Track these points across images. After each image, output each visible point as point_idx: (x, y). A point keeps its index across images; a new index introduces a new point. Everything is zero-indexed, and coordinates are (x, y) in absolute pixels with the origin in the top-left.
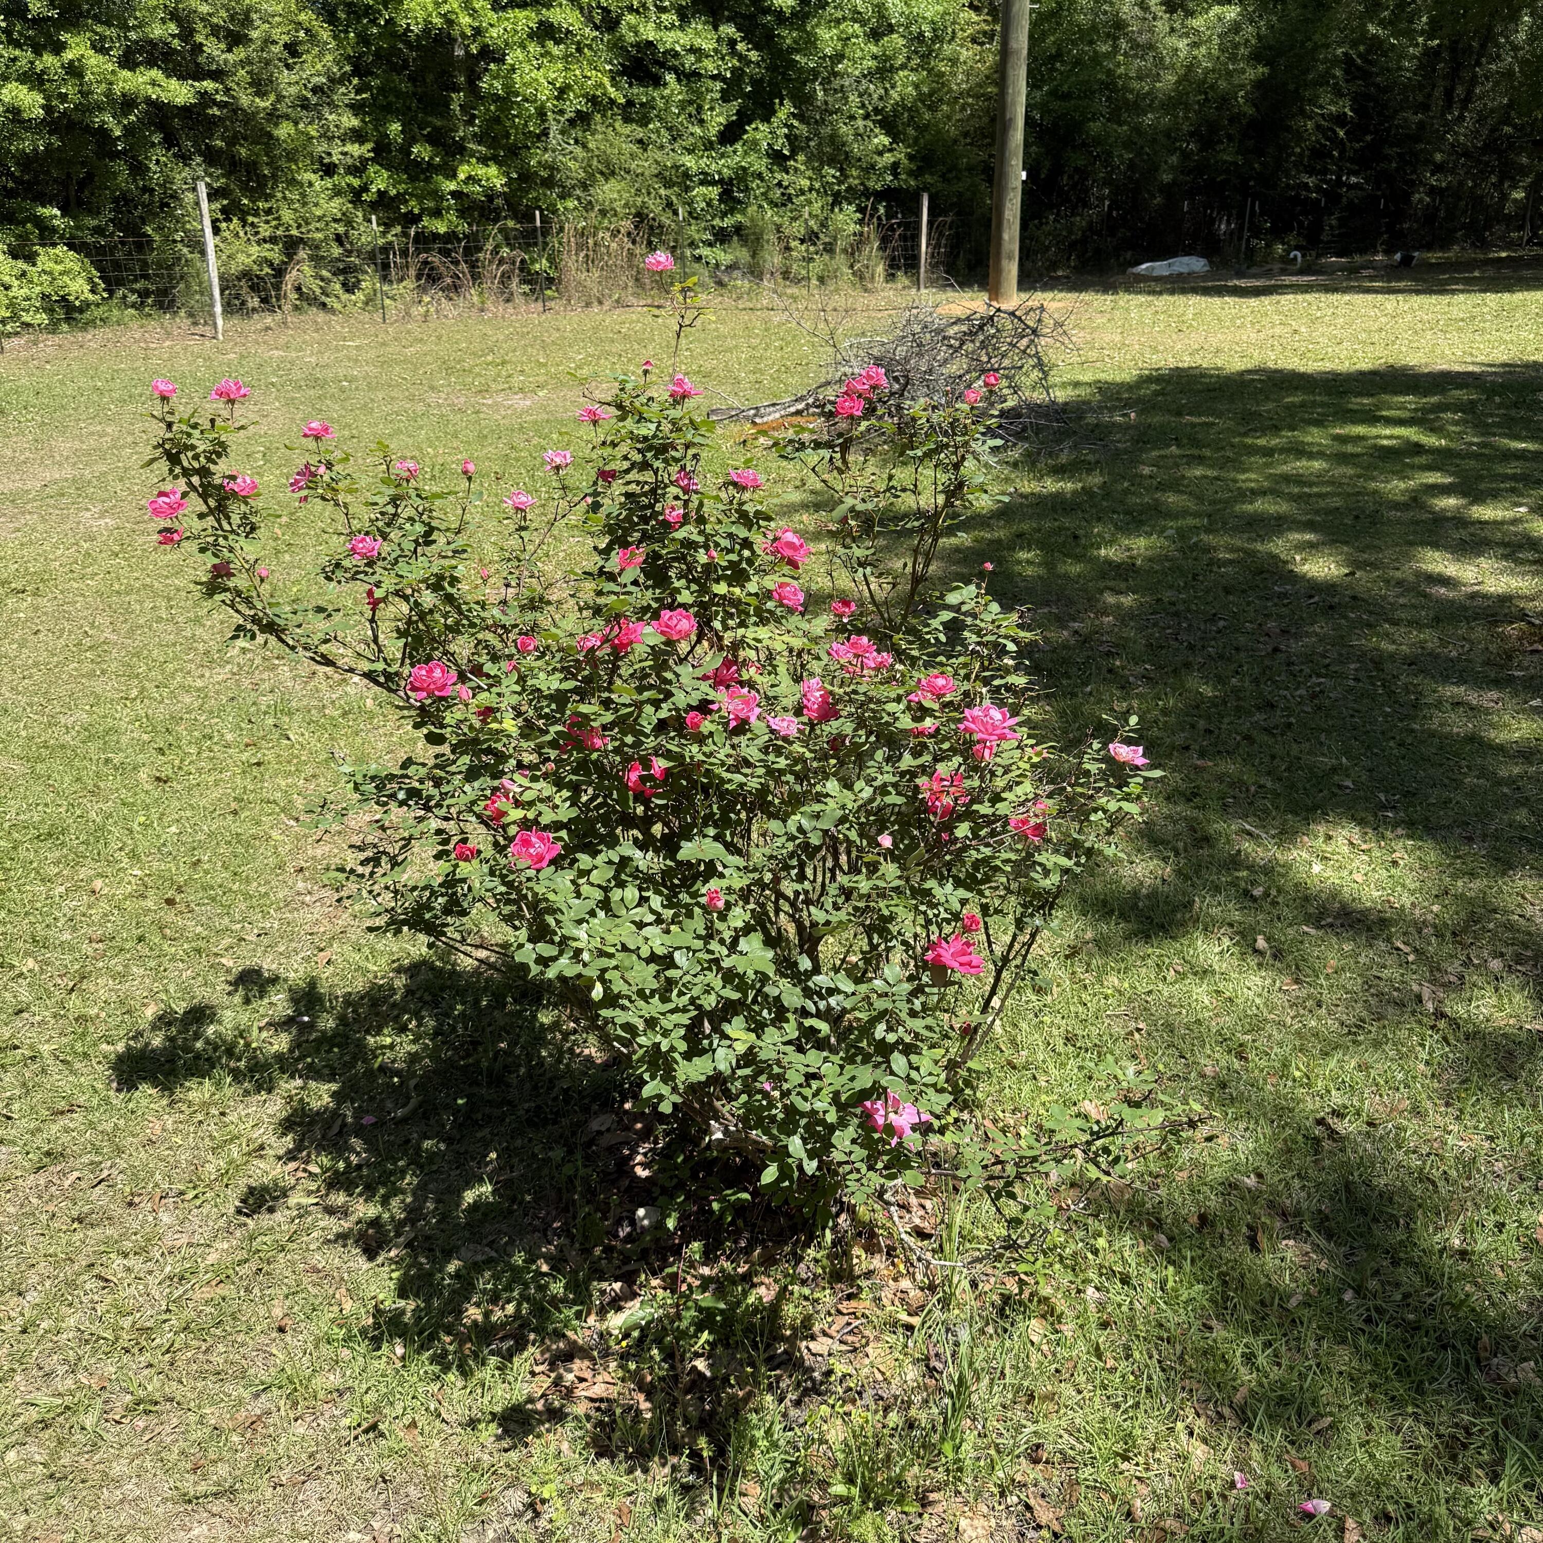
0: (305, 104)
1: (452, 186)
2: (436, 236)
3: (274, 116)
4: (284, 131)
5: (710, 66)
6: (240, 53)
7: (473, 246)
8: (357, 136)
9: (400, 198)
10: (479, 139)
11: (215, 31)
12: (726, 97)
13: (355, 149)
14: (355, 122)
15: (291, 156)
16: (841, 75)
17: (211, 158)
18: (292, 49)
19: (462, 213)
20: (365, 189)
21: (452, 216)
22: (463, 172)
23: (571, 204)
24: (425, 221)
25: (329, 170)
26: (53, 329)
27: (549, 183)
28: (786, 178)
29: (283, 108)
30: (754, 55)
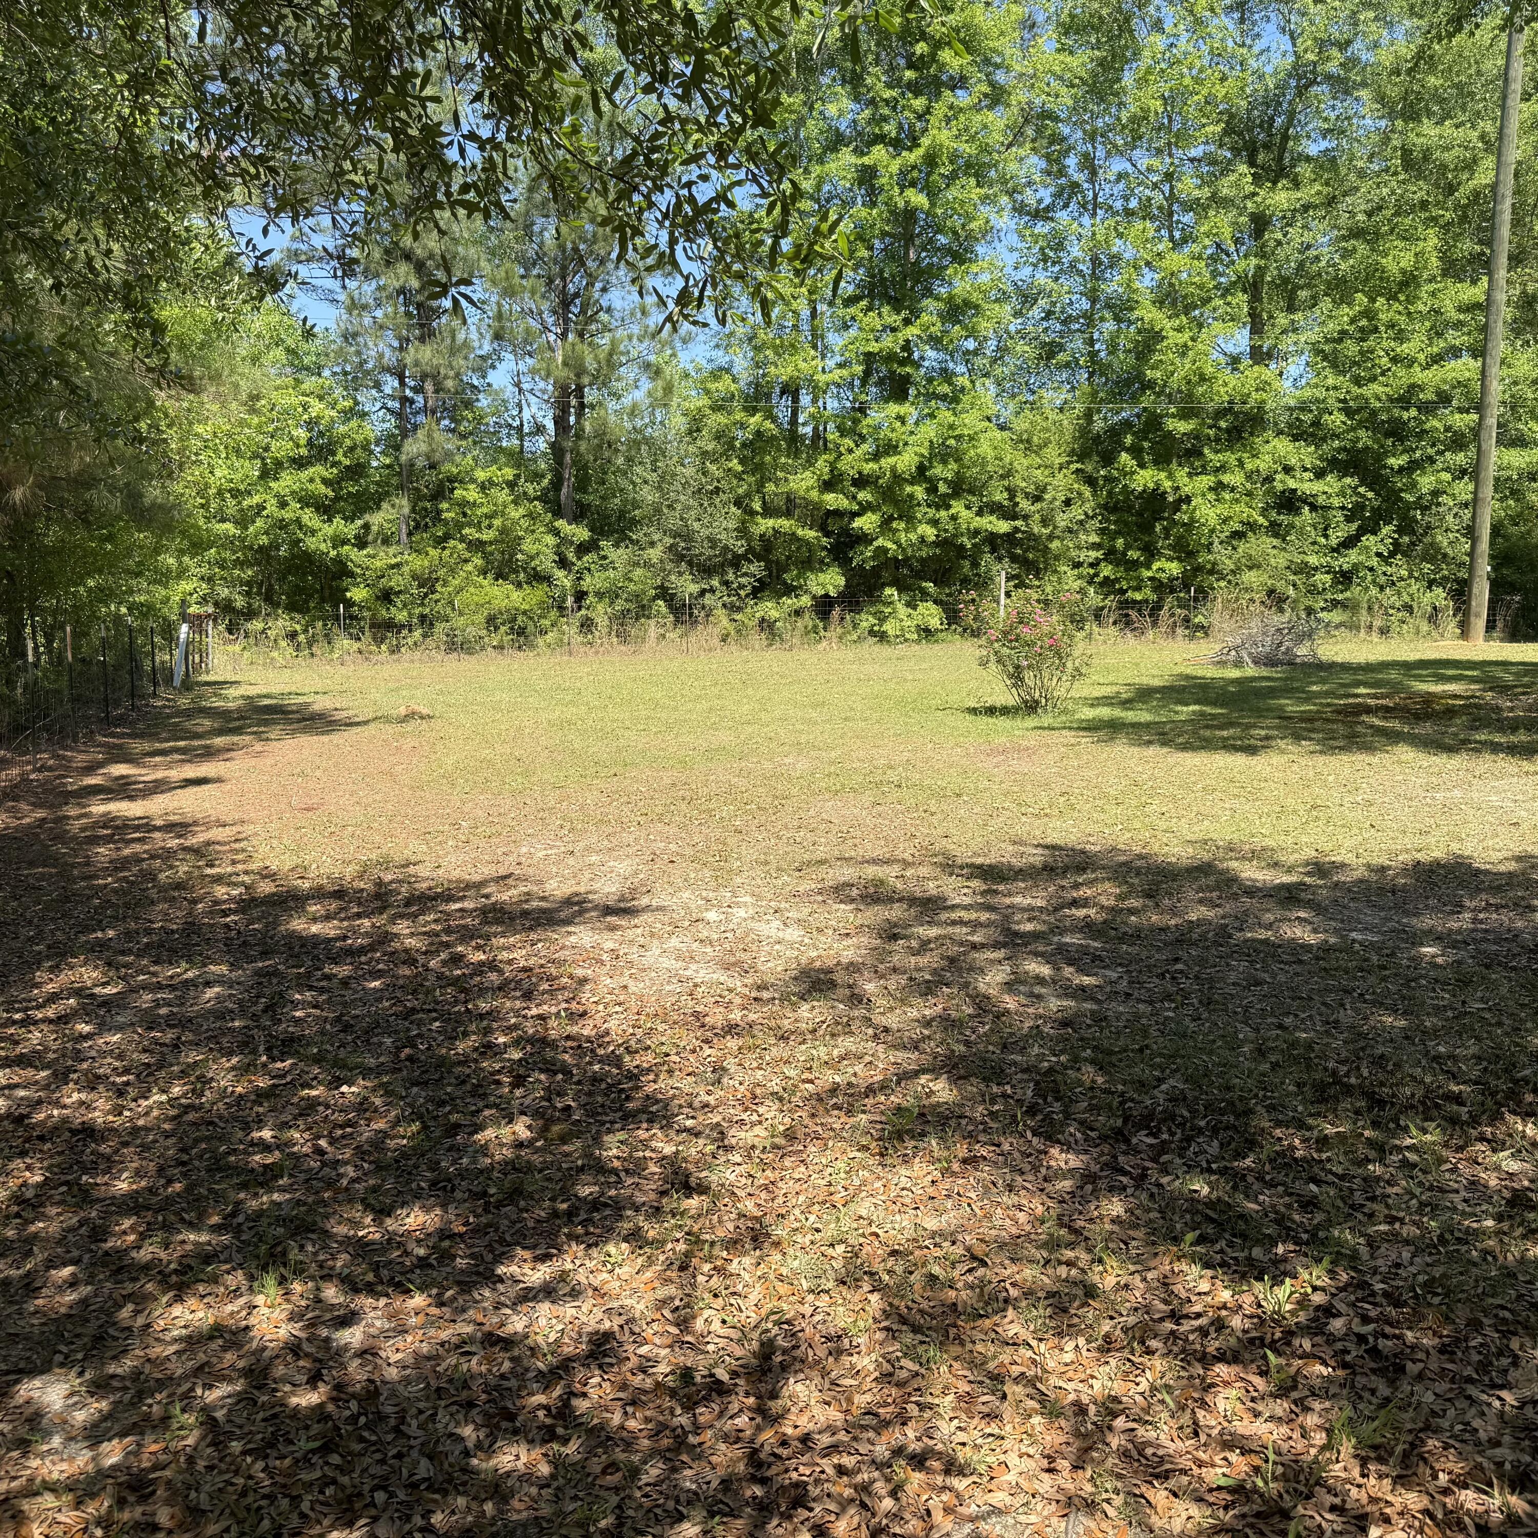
0: (1070, 531)
1: (1150, 574)
2: (1135, 602)
3: (1051, 537)
4: (1055, 545)
5: (1336, 502)
6: (1038, 506)
7: (1157, 608)
8: (1096, 546)
9: (1117, 580)
10: (1172, 547)
11: (1027, 495)
12: (1349, 519)
13: (1093, 554)
14: (1097, 540)
15: (1057, 558)
16: (1439, 504)
17: (1014, 559)
18: (1068, 503)
19: (1155, 589)
20: (1096, 575)
21: (1148, 591)
22: (1155, 566)
23: (1223, 584)
24: (1130, 594)
25: (1077, 565)
26: (918, 642)
27: (1211, 572)
28: (1389, 570)
29: (1057, 533)
30: (1370, 495)
